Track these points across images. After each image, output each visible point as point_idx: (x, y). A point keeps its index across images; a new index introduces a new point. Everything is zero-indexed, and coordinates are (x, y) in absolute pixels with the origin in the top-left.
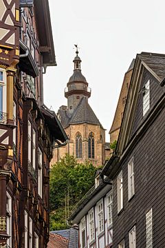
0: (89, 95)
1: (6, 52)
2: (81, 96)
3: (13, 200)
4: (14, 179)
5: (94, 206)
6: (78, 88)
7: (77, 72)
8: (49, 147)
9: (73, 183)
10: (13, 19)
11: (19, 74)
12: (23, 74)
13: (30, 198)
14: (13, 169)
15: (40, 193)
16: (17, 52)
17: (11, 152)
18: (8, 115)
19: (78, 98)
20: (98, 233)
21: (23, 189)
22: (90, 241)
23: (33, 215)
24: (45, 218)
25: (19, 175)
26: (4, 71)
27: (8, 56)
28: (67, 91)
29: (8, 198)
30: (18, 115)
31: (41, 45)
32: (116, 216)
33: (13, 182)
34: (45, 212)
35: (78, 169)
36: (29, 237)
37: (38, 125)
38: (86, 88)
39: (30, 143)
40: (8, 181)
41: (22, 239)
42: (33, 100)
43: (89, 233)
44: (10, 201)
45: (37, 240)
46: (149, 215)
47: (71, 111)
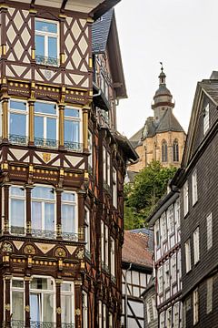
0: (173, 105)
1: (82, 94)
2: (166, 107)
3: (91, 212)
4: (91, 195)
5: (166, 210)
6: (163, 101)
7: (163, 86)
8: (122, 166)
9: (159, 185)
10: (87, 66)
11: (94, 110)
12: (98, 109)
13: (106, 210)
14: (90, 187)
15: (115, 204)
16: (91, 93)
17: (86, 175)
18: (84, 145)
19: (163, 109)
20: (170, 233)
21: (99, 203)
22: (163, 240)
23: (108, 223)
24: (120, 224)
25: (95, 192)
26: (80, 109)
27: (84, 97)
28: (153, 103)
29: (86, 212)
30: (94, 143)
31: (114, 81)
32: (183, 219)
33: (91, 198)
34: (119, 220)
35: (163, 172)
36: (105, 242)
37: (112, 148)
38: (170, 100)
39: (105, 165)
40: (85, 198)
41: (99, 244)
42: (107, 129)
43: (162, 233)
44: (88, 213)
45: (113, 243)
46: (210, 218)
47: (157, 121)
